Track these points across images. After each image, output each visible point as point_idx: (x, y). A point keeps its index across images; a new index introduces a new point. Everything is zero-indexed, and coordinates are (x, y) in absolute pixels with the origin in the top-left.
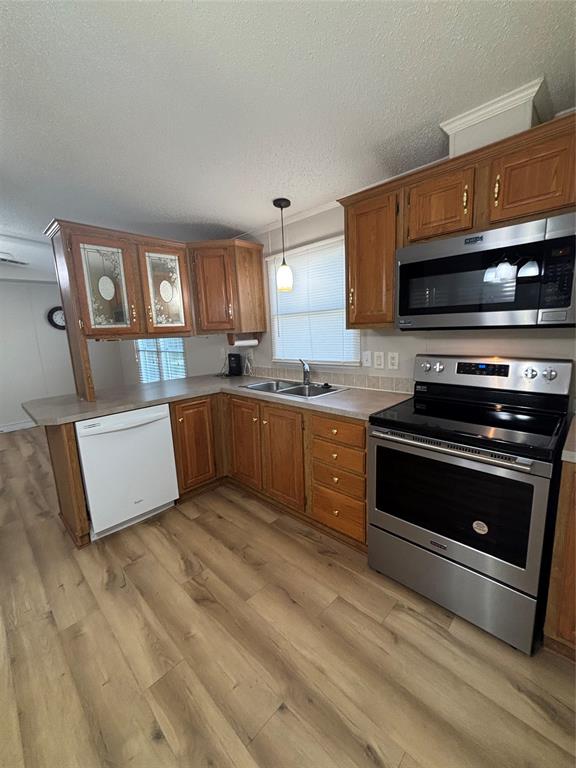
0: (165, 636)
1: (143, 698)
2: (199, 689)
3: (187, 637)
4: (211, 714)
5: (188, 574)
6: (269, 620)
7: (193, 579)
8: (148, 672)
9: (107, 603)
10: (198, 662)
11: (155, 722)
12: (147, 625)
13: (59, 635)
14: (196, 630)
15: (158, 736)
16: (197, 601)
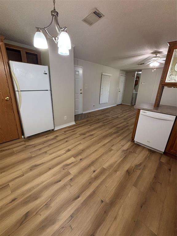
0: (114, 166)
1: (100, 166)
2: (104, 177)
3: (116, 171)
4: (99, 181)
5: (135, 166)
6: (129, 195)
7: (134, 168)
8: (106, 166)
9: (120, 152)
10: (110, 175)
11: (97, 170)
12: (116, 162)
13: (110, 148)
14: (118, 173)
15: (94, 171)
16: (127, 171)
